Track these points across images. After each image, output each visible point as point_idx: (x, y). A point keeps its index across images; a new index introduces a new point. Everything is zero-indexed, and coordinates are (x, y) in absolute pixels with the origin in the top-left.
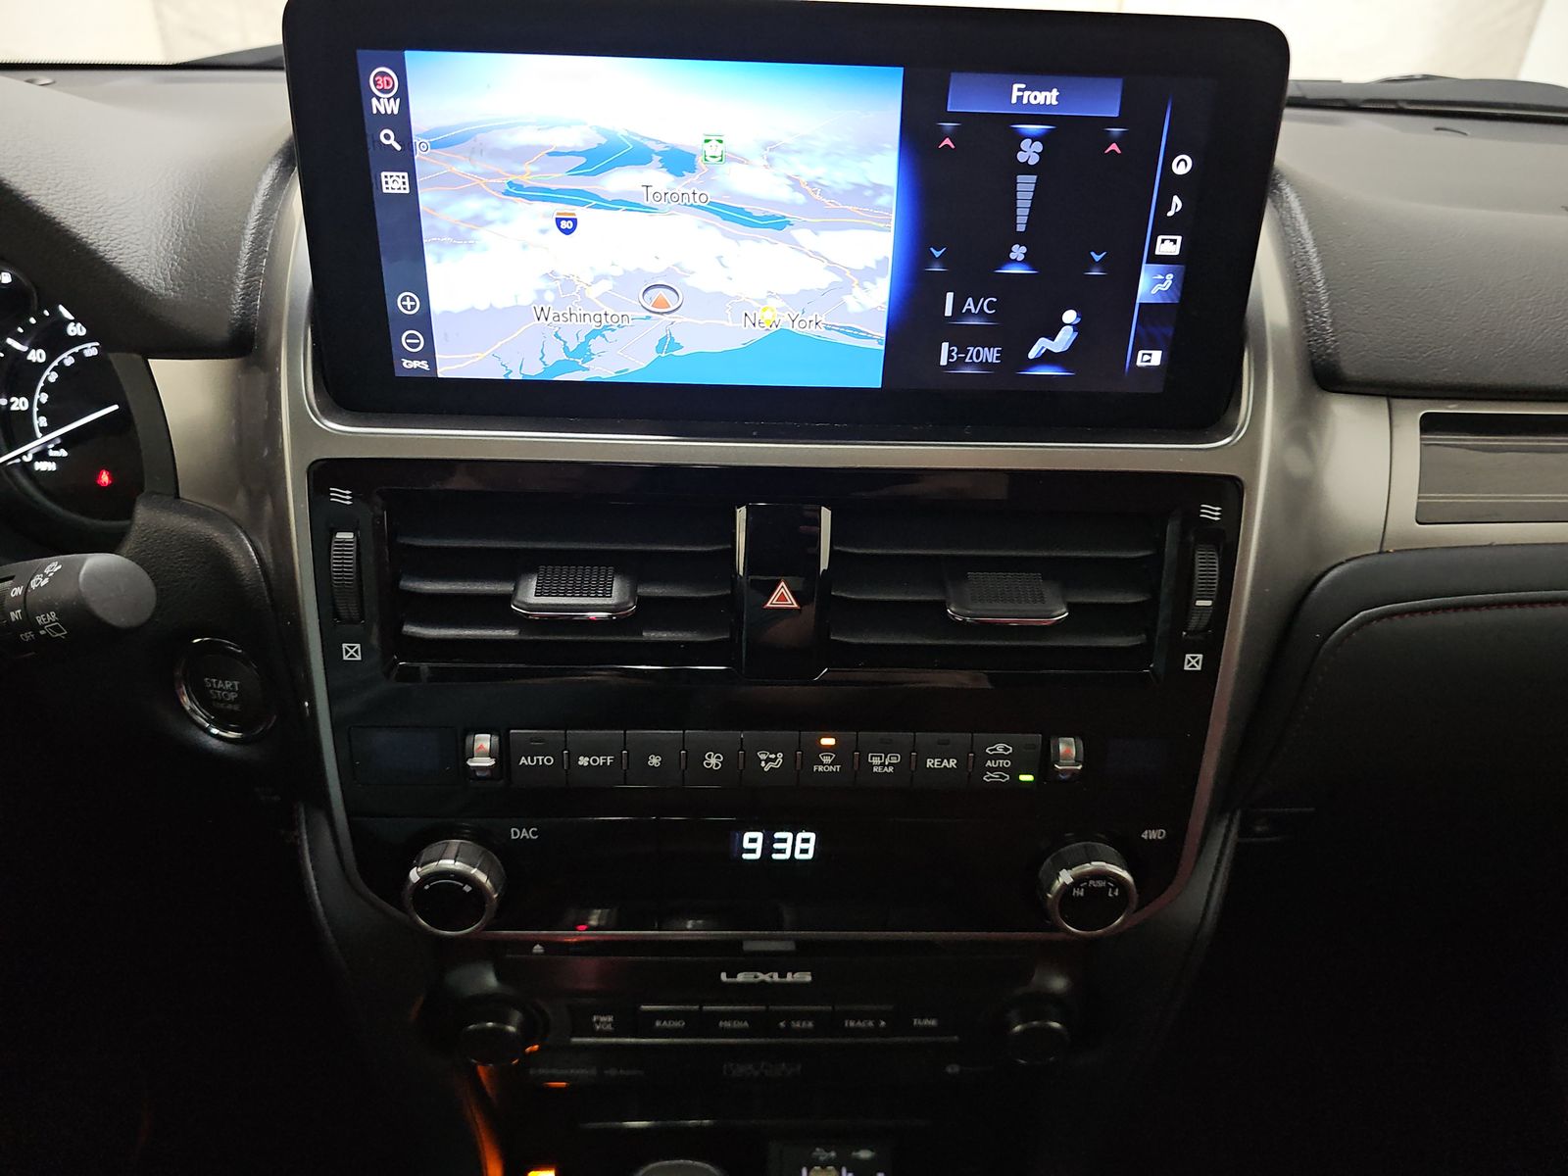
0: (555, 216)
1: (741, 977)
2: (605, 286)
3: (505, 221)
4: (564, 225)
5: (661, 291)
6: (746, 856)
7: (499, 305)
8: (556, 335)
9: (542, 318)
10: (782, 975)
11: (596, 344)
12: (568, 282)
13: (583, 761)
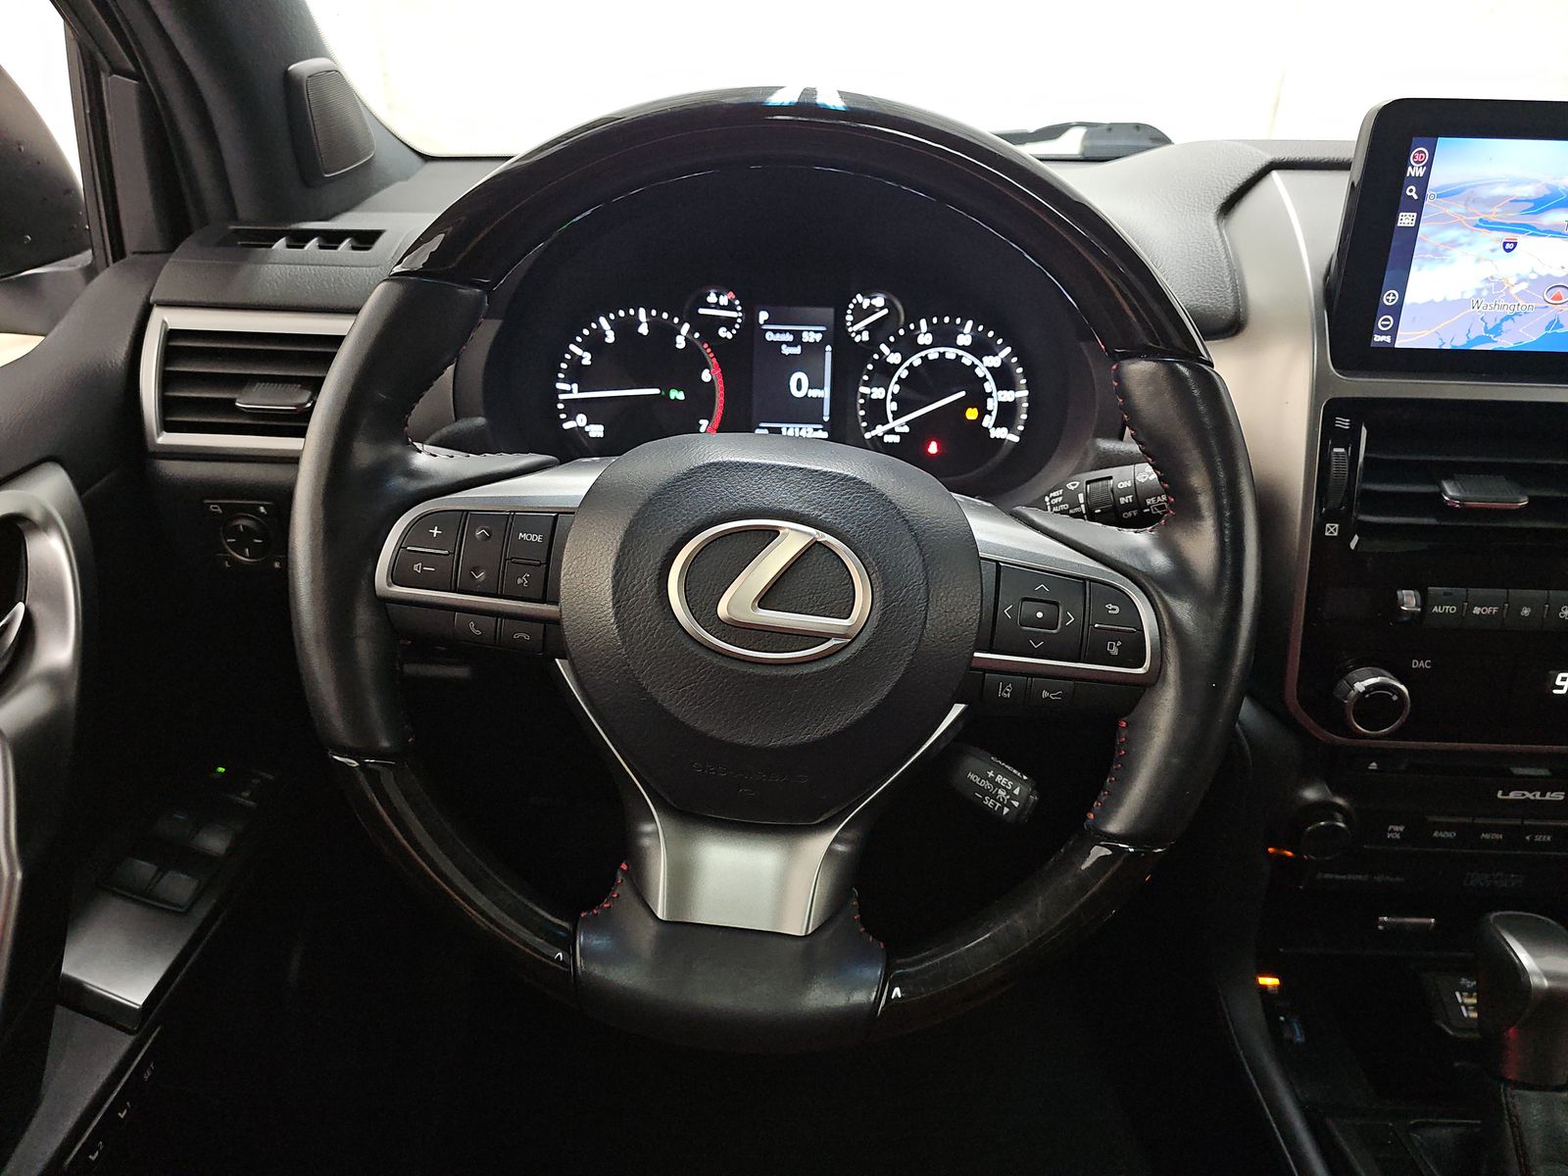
0: (1504, 240)
1: (1512, 795)
2: (1524, 286)
3: (1470, 244)
4: (1508, 246)
5: (1559, 290)
6: (1555, 691)
7: (1450, 298)
8: (1482, 319)
9: (1476, 307)
10: (1543, 794)
11: (1506, 325)
12: (1500, 285)
13: (1477, 610)
